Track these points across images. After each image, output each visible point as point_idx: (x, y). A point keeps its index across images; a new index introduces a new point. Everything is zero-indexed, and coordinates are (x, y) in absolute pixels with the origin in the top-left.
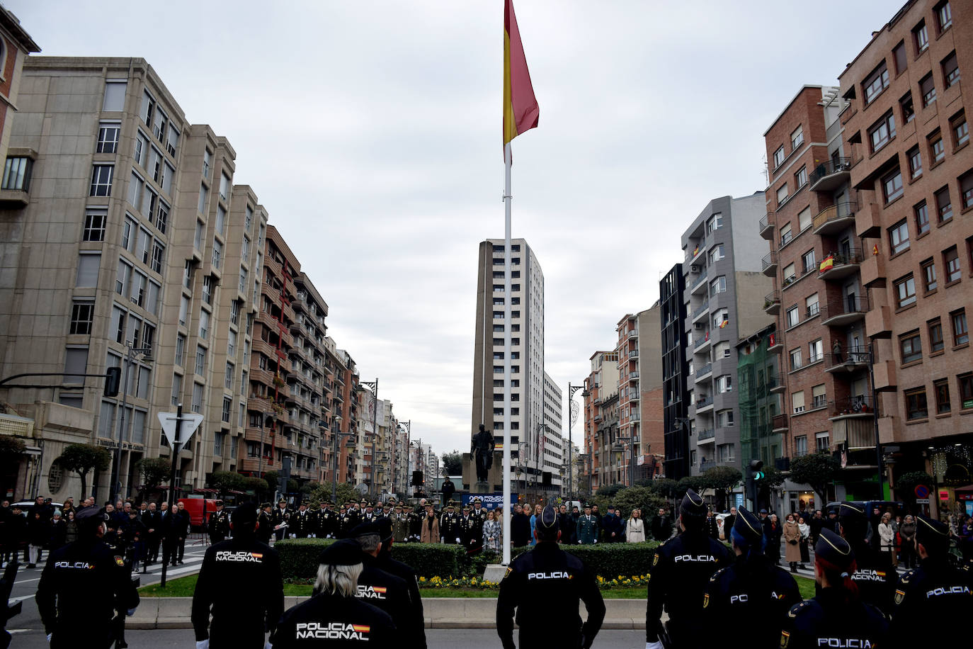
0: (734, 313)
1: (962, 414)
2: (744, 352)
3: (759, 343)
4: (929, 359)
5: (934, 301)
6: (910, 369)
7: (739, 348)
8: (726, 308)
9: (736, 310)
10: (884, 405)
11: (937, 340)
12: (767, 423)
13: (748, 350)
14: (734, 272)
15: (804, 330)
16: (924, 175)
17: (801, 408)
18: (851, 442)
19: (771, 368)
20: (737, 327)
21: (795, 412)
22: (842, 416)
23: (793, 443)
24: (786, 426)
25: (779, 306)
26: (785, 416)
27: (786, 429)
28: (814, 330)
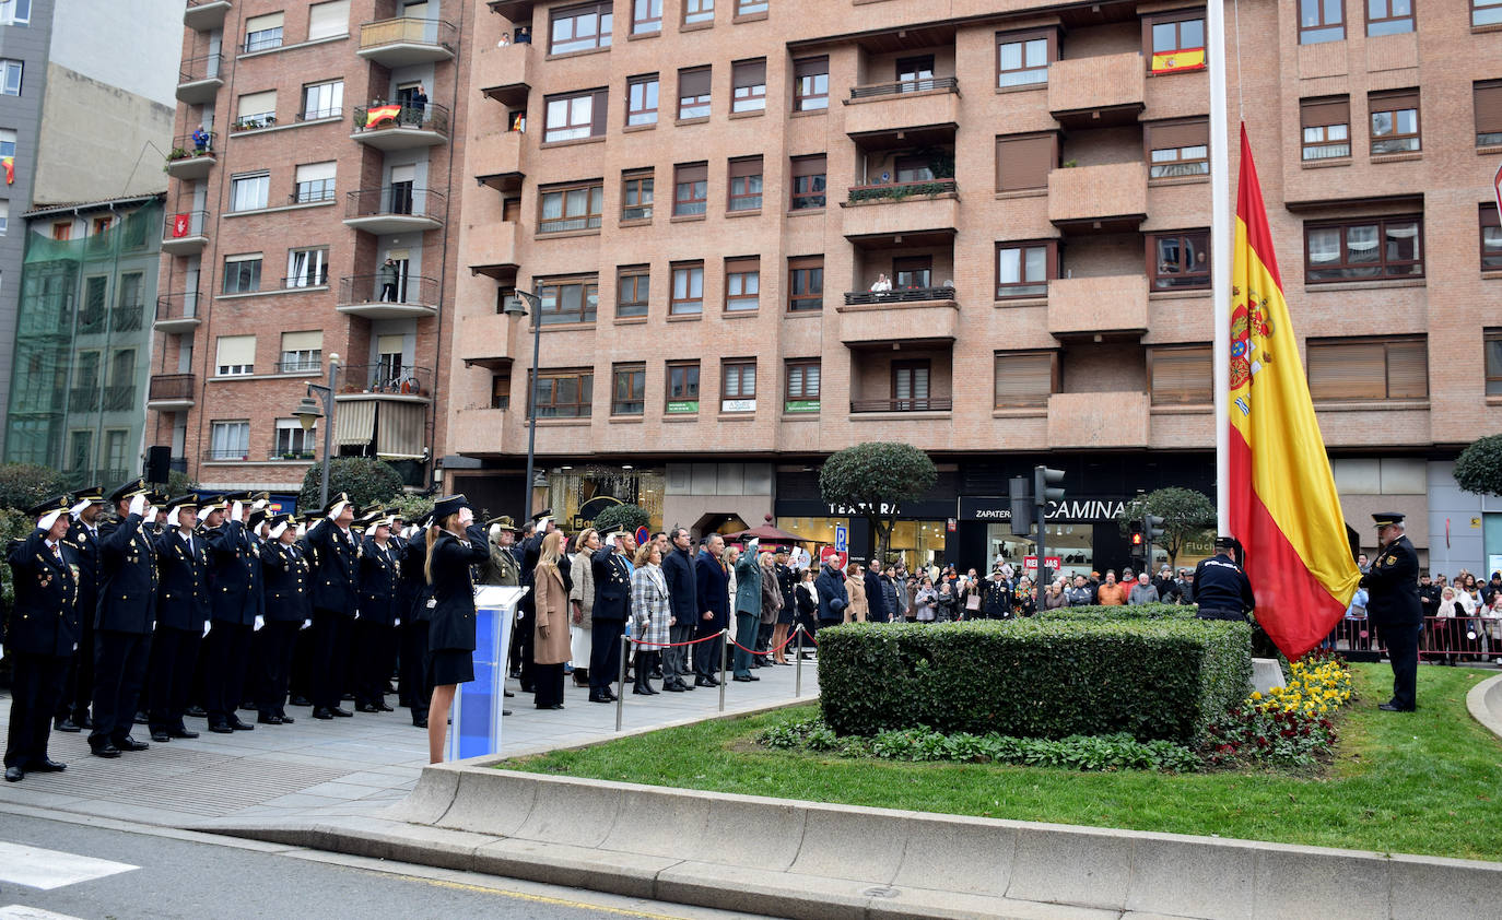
0: (32, 146)
1: (665, 421)
2: (47, 232)
3: (100, 224)
4: (612, 327)
5: (642, 237)
6: (552, 335)
7: (30, 221)
8: (15, 130)
9: (37, 141)
10: (451, 388)
11: (629, 297)
12: (100, 384)
13: (60, 229)
14: (46, 63)
15: (279, 225)
16: (663, 35)
17: (237, 369)
18: (381, 442)
19: (133, 278)
20: (33, 177)
21: (218, 373)
22: (366, 395)
23: (206, 433)
24: (190, 397)
25: (212, 165)
26: (191, 377)
27: (191, 403)
28: (309, 228)
